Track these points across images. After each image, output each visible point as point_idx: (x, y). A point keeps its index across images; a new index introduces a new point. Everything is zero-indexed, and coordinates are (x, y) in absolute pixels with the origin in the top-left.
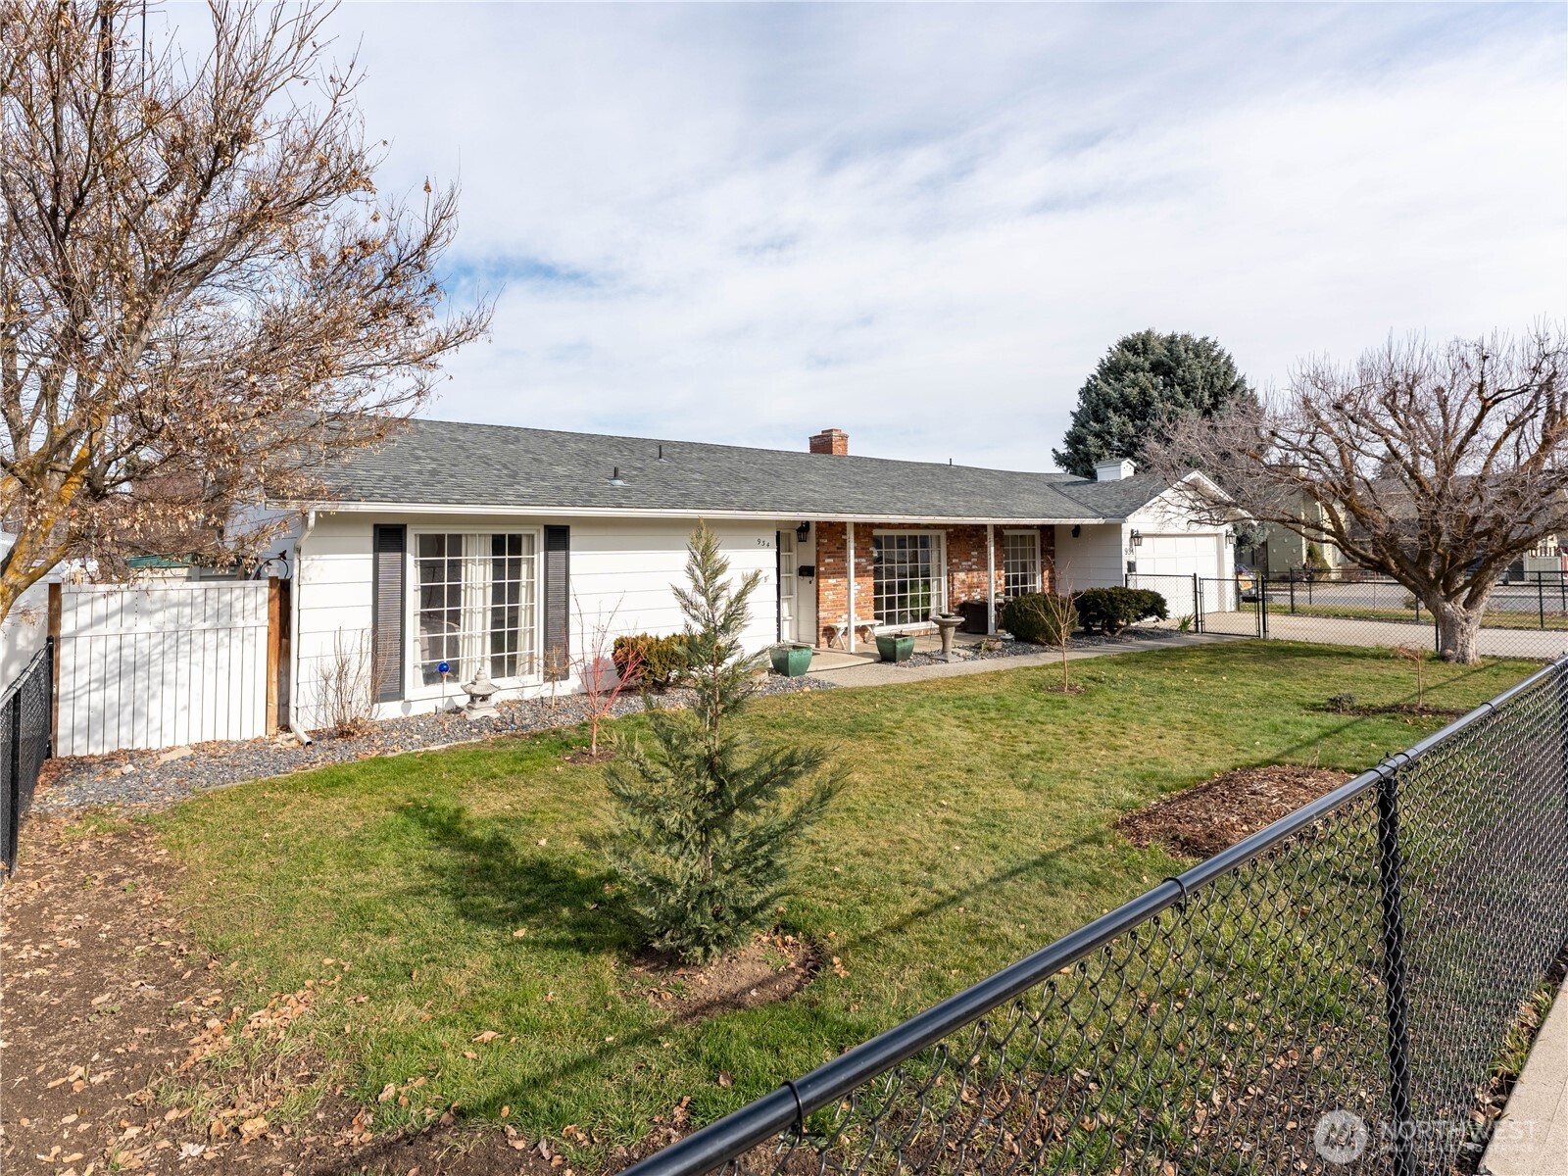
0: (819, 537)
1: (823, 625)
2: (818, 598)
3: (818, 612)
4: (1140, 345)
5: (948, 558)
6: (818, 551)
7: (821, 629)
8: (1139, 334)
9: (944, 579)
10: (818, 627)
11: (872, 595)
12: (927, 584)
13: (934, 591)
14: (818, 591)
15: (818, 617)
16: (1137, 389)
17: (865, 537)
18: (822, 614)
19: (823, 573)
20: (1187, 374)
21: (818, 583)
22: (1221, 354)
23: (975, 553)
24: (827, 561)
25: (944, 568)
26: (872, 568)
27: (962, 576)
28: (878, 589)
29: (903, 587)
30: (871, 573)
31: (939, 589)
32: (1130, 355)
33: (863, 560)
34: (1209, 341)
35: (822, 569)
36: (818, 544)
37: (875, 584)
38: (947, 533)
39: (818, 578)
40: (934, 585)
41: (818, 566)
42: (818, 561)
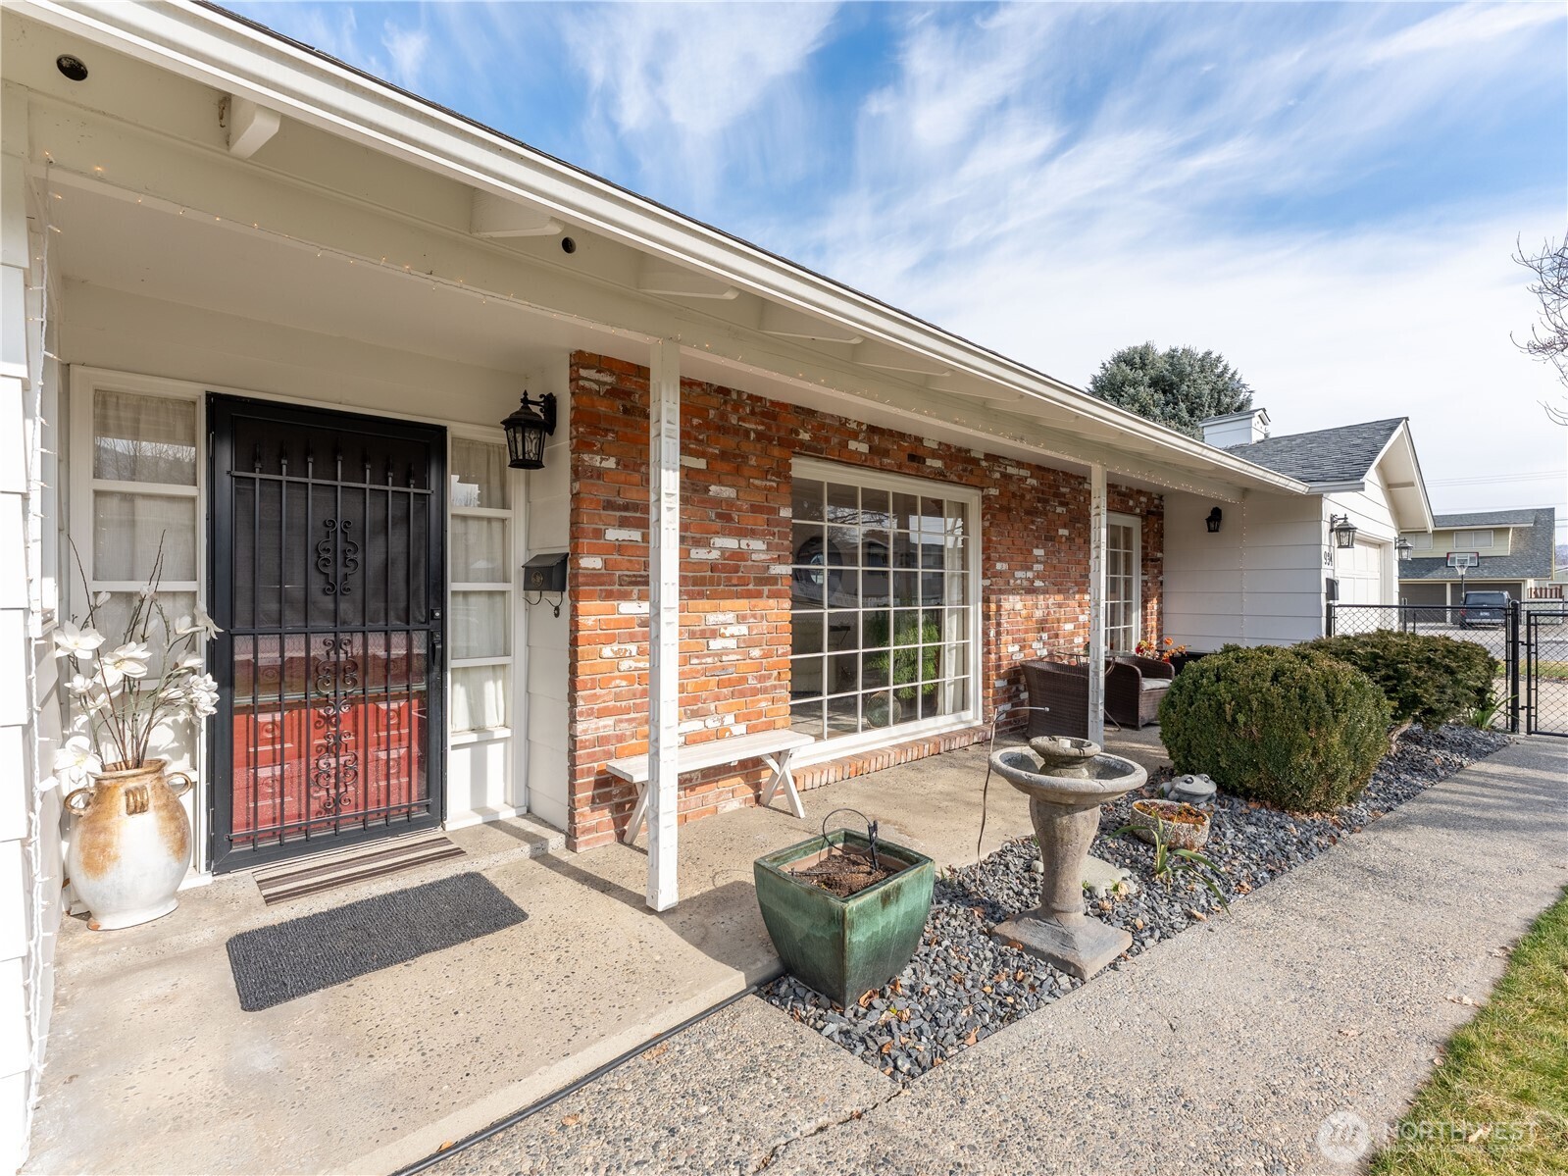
0: (580, 446)
1: (590, 765)
2: (573, 671)
3: (573, 721)
4: (1137, 360)
5: (987, 559)
6: (576, 497)
7: (585, 781)
8: (1135, 348)
9: (975, 609)
10: (573, 775)
11: (784, 653)
12: (935, 620)
13: (951, 638)
14: (574, 642)
15: (573, 737)
16: (1137, 405)
17: (764, 474)
18: (586, 728)
19: (595, 578)
20: (1192, 389)
21: (574, 610)
22: (1226, 368)
23: (1039, 552)
24: (613, 534)
25: (976, 583)
26: (786, 570)
27: (1013, 603)
28: (804, 636)
29: (878, 629)
30: (784, 586)
31: (964, 633)
32: (1127, 369)
33: (758, 545)
34: (1214, 356)
35: (591, 562)
36: (577, 472)
37: (795, 621)
38: (986, 499)
39: (575, 597)
40: (951, 624)
41: (575, 551)
42: (575, 536)
